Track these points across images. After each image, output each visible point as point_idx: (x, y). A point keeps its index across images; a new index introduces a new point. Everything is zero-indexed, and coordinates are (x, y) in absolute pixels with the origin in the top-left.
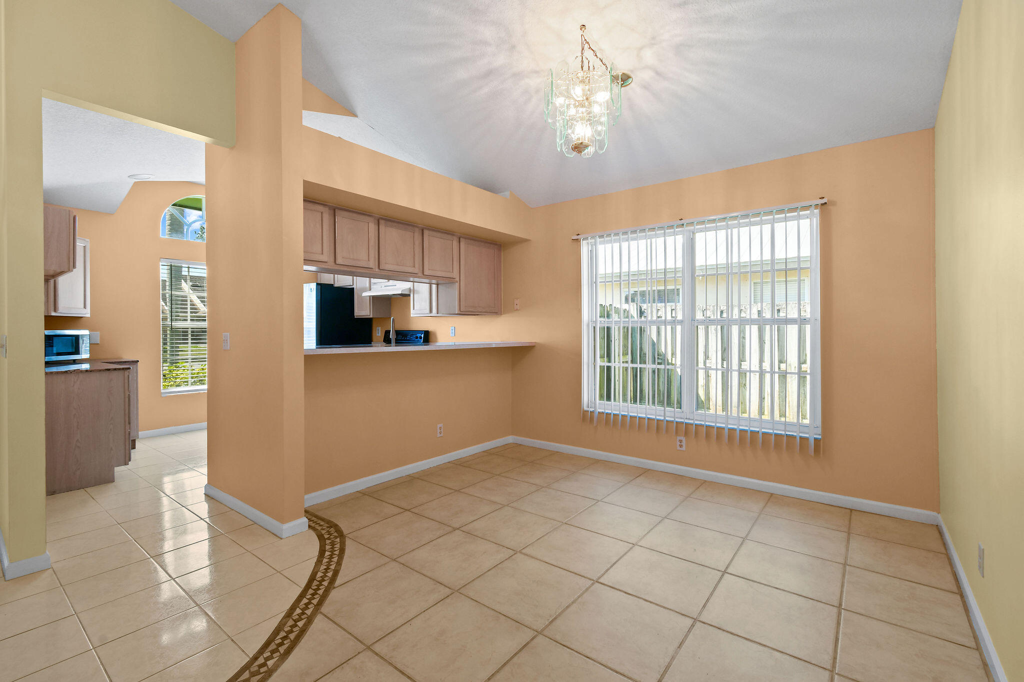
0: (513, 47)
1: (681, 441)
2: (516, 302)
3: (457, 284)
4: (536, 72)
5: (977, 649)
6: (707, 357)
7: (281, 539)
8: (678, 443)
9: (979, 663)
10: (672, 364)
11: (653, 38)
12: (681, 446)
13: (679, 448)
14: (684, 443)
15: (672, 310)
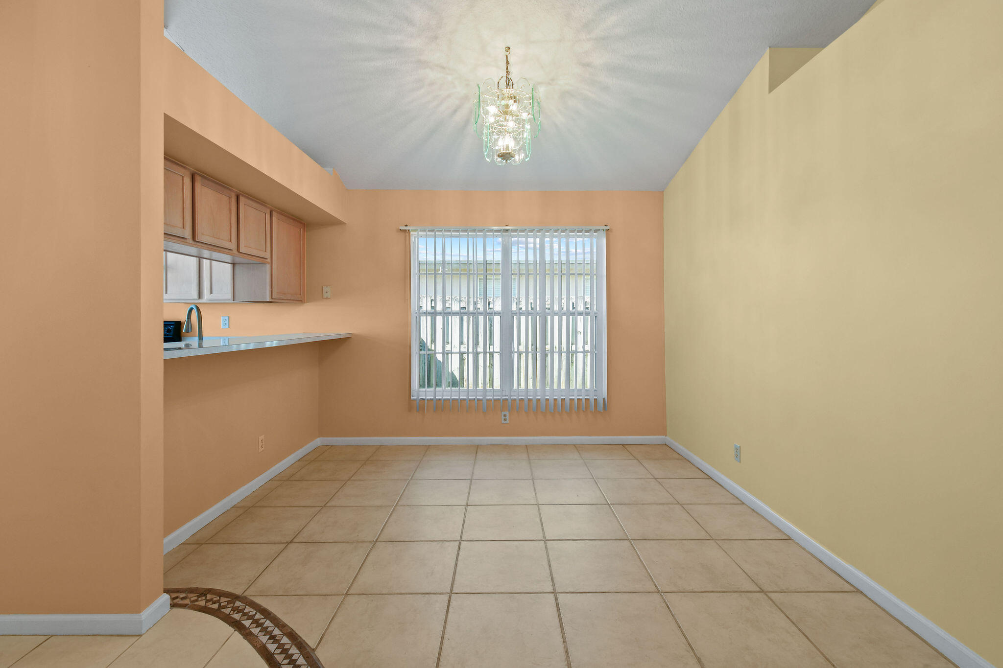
0: (436, 38)
1: (505, 416)
2: (325, 289)
3: (268, 266)
4: (443, 68)
5: (743, 504)
6: (519, 344)
7: (140, 635)
8: (503, 418)
9: (751, 510)
10: (431, 350)
11: (553, 80)
12: (505, 420)
13: (503, 422)
14: (507, 417)
15: (432, 300)
